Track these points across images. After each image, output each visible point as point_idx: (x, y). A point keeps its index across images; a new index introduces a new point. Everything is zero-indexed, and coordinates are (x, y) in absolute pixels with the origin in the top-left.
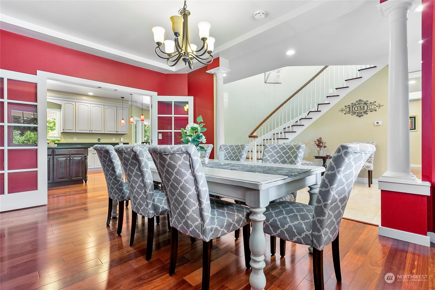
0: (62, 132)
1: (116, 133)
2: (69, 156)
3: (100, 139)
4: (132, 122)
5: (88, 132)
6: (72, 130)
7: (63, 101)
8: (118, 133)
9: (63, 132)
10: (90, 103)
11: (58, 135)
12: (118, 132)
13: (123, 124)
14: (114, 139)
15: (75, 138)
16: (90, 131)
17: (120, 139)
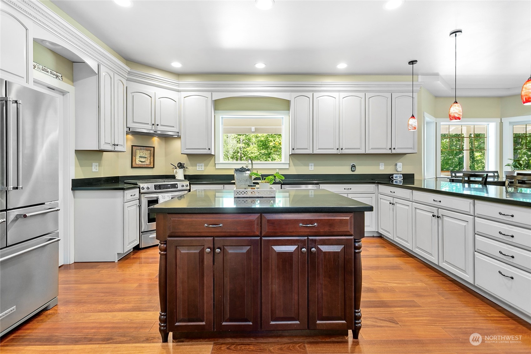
0: (290, 154)
1: (389, 152)
2: (306, 238)
3: (355, 167)
4: (457, 115)
5: (335, 151)
6: (306, 149)
7: (292, 93)
8: (394, 152)
9: (292, 154)
10: (339, 91)
11: (285, 161)
12: (394, 149)
13: (415, 128)
14: (383, 166)
15: (311, 166)
16: (338, 149)
17: (396, 165)
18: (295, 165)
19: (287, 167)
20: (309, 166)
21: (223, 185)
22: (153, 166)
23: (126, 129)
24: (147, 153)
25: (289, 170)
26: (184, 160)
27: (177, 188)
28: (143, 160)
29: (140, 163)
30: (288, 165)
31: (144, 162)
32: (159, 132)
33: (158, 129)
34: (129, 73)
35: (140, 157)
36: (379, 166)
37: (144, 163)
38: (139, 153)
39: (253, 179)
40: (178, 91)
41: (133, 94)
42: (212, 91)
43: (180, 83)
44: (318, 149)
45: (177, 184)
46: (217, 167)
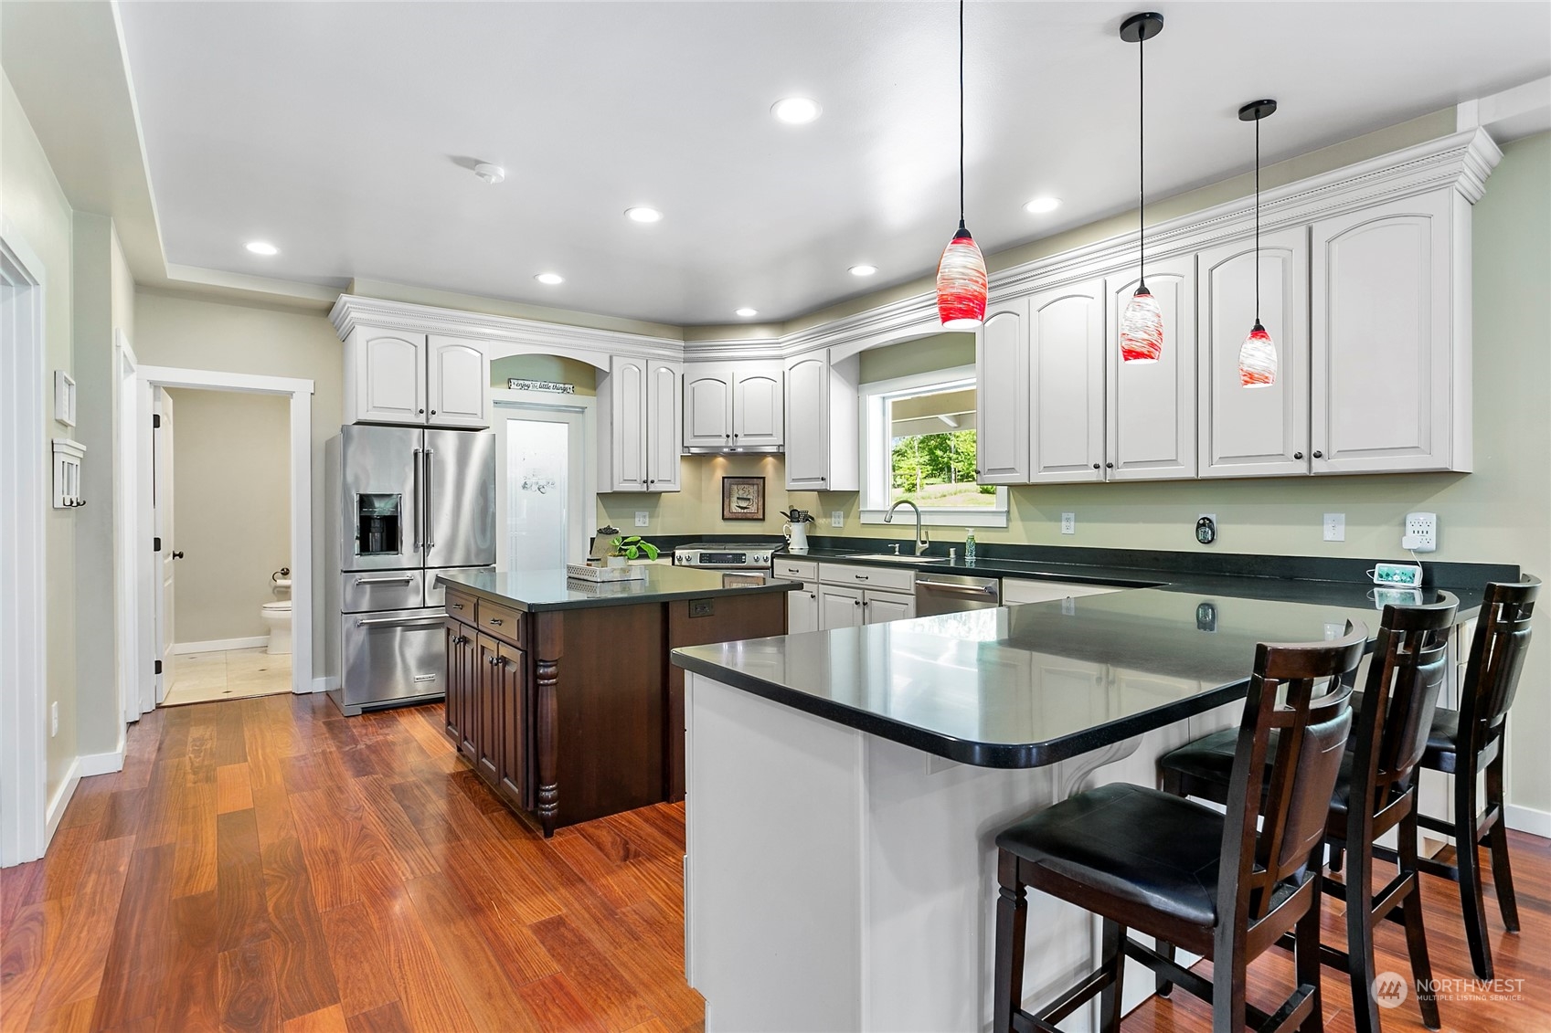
18: (1023, 518)
19: (1002, 522)
20: (1061, 521)
21: (816, 564)
22: (761, 517)
23: (679, 452)
24: (751, 491)
25: (1008, 531)
26: (809, 504)
27: (744, 562)
28: (744, 504)
29: (740, 510)
30: (1005, 518)
31: (746, 508)
32: (740, 450)
33: (738, 444)
34: (686, 349)
35: (738, 498)
36: (1323, 524)
37: (745, 511)
38: (737, 491)
39: (918, 554)
40: (782, 358)
41: (693, 385)
42: (829, 345)
43: (780, 341)
44: (1042, 468)
45: (745, 555)
46: (865, 519)
